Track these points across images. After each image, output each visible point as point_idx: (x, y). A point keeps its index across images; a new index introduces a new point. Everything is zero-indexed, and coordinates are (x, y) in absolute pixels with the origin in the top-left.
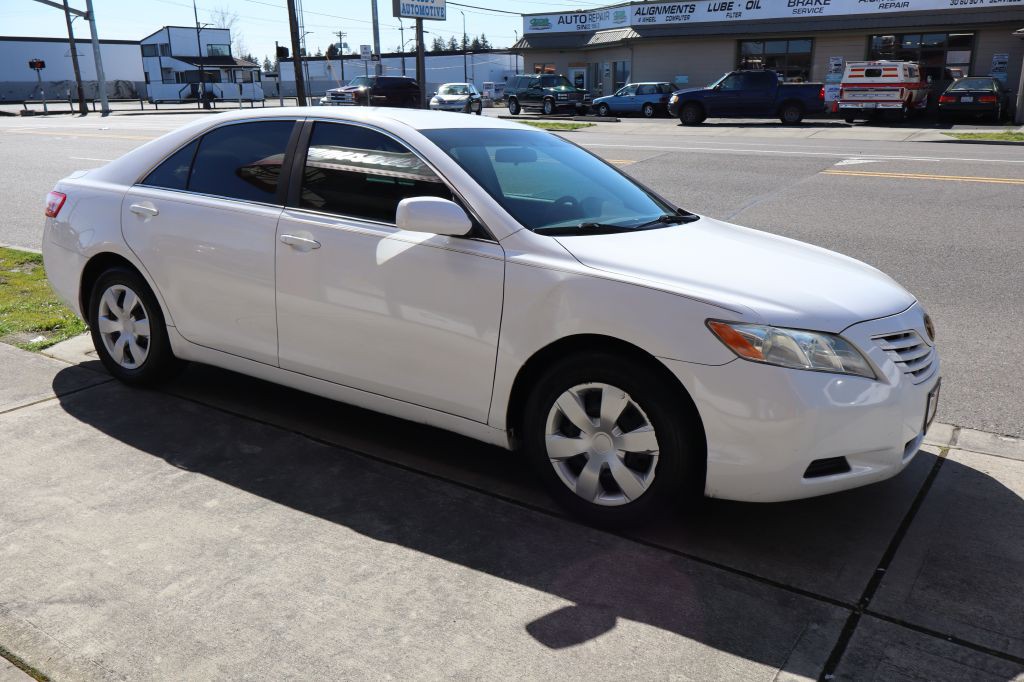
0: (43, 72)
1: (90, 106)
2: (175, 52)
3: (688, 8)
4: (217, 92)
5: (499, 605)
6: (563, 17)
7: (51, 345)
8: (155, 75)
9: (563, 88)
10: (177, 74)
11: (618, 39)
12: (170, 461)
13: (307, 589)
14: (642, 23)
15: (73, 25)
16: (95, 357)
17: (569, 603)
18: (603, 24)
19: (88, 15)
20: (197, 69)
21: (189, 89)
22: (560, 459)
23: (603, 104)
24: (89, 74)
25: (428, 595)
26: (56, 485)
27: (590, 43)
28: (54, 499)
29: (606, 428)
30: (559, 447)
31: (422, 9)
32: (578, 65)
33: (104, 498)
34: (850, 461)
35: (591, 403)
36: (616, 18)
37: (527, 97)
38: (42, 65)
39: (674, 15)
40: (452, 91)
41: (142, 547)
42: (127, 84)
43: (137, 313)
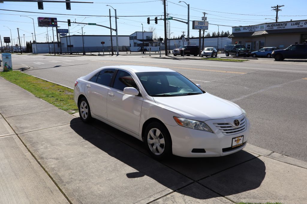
0: (104, 45)
1: (114, 53)
2: (138, 38)
3: (285, 25)
4: (147, 49)
5: (125, 170)
6: (244, 28)
7: (75, 113)
8: (132, 45)
9: (243, 49)
10: (138, 44)
11: (261, 34)
12: (83, 138)
13: (93, 162)
14: (269, 29)
15: (112, 33)
16: (80, 117)
17: (138, 172)
18: (257, 30)
19: (116, 30)
20: (142, 43)
21: (140, 48)
22: (150, 144)
23: (255, 54)
24: (115, 44)
25: (113, 166)
26: (62, 140)
27: (253, 35)
28: (60, 142)
29: (157, 138)
30: (150, 141)
31: (201, 27)
32: (248, 42)
33: (68, 143)
34: (206, 151)
35: (155, 132)
36: (261, 28)
37: (232, 51)
38: (104, 43)
39: (280, 26)
40: (208, 50)
41: (70, 152)
42: (125, 47)
43: (86, 107)
